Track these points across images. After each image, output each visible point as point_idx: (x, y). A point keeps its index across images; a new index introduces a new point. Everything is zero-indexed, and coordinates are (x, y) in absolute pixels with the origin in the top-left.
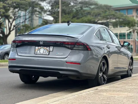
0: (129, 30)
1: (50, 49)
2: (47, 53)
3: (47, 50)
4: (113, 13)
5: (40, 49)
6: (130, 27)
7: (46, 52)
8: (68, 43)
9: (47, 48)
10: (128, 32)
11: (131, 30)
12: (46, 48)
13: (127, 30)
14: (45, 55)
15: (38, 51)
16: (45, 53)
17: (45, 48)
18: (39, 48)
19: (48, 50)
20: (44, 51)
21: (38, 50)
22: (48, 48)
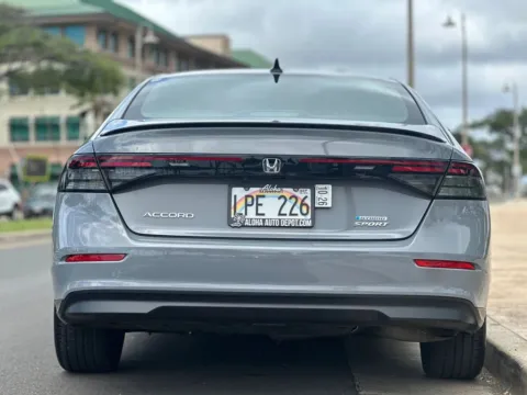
0: (80, 104)
1: (317, 195)
2: (300, 217)
3: (302, 204)
4: (37, 35)
5: (260, 201)
6: (82, 95)
7: (296, 211)
8: (415, 167)
9: (297, 194)
10: (76, 112)
11: (87, 106)
12: (291, 190)
13: (73, 107)
14: (290, 227)
15: (252, 211)
16: (291, 220)
17: (288, 192)
18: (254, 191)
19: (308, 201)
20: (286, 210)
21: (247, 205)
22: (304, 194)
